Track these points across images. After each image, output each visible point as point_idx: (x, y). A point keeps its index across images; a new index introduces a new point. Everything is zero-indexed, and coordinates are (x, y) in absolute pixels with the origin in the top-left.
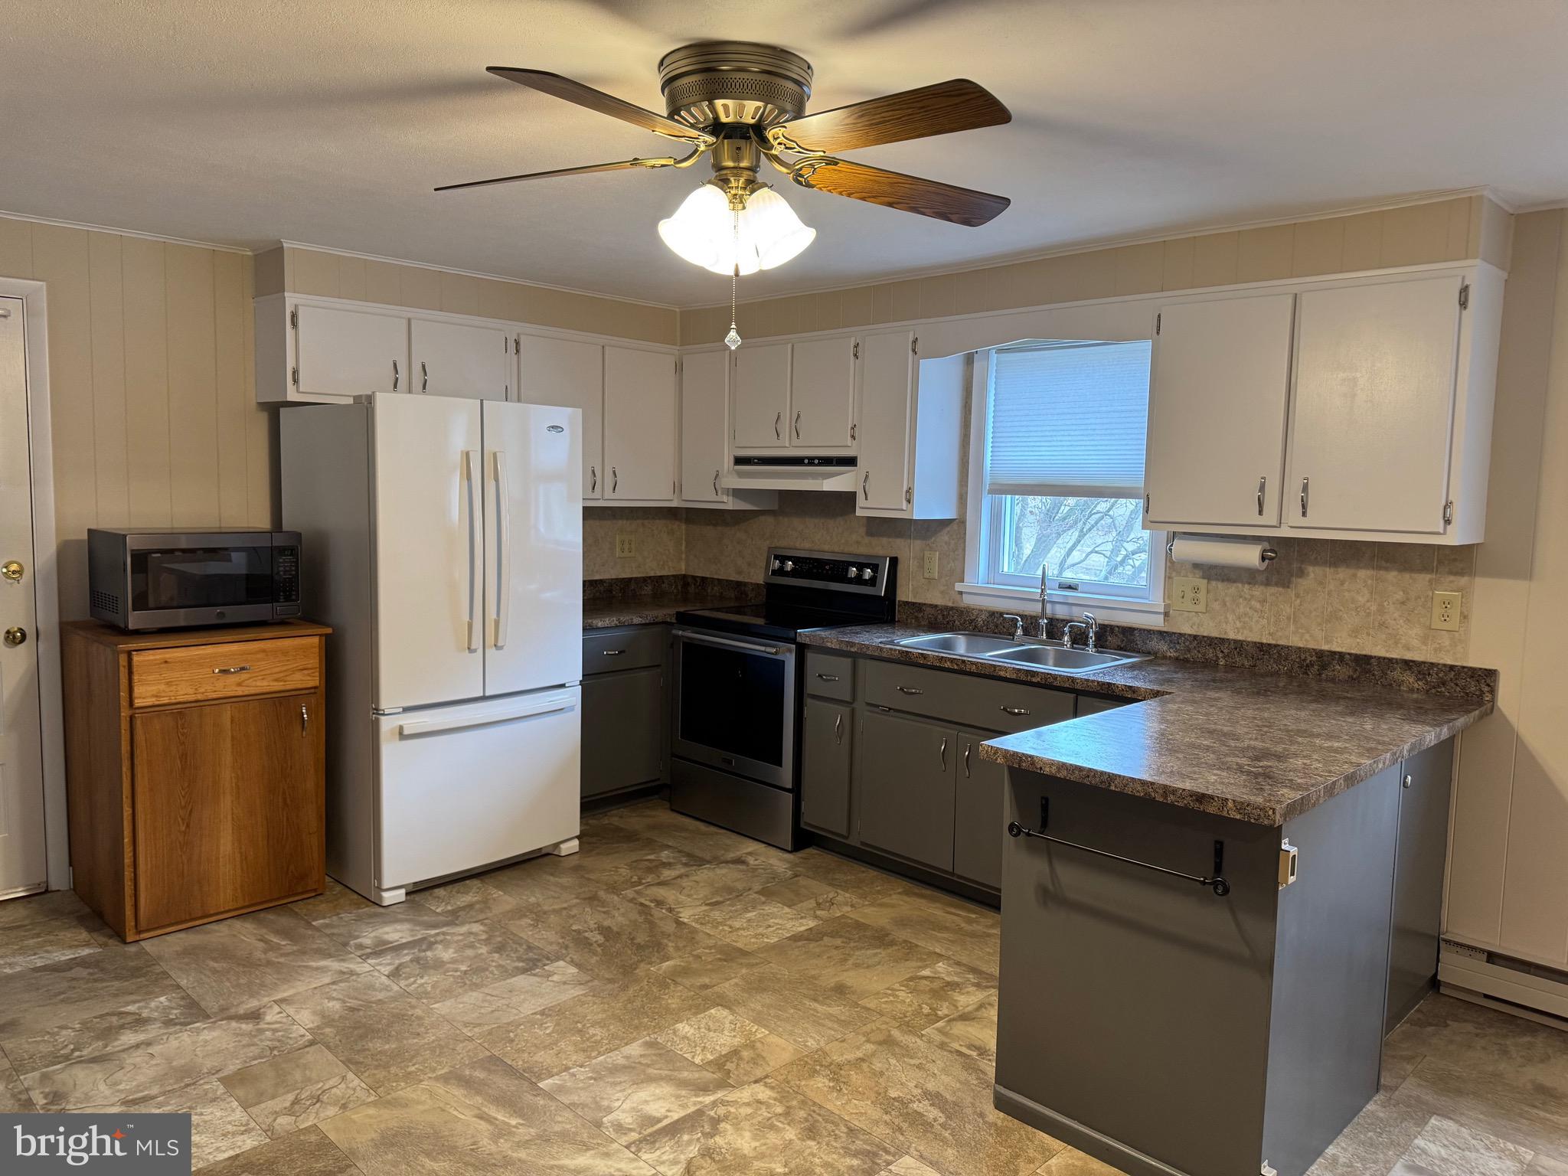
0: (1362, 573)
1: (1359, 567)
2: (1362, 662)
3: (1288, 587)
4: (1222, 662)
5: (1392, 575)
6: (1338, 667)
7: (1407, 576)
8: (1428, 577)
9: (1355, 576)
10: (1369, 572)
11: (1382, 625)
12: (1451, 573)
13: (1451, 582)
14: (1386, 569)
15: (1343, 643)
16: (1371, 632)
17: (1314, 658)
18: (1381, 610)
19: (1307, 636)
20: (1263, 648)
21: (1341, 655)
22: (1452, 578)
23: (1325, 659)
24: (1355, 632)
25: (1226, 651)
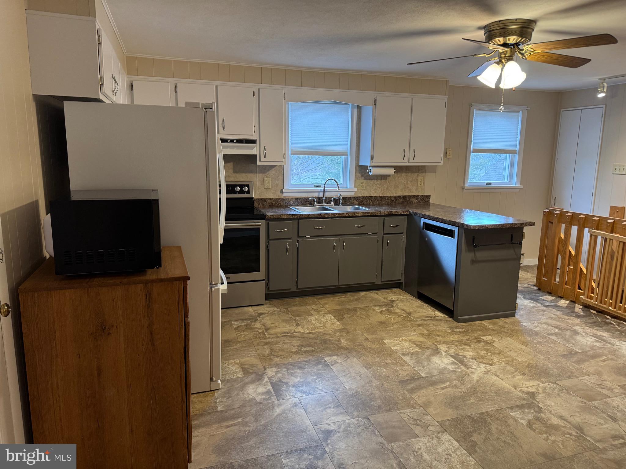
0: (403, 174)
1: (402, 173)
2: (404, 197)
3: (386, 180)
4: (371, 203)
5: (409, 174)
6: (399, 200)
7: (413, 174)
8: (417, 174)
9: (401, 175)
10: (405, 174)
11: (408, 187)
12: (421, 173)
13: (421, 175)
14: (408, 173)
15: (399, 194)
16: (405, 189)
17: (394, 198)
18: (407, 184)
19: (391, 193)
20: (382, 198)
21: (400, 196)
22: (421, 174)
23: (396, 198)
24: (402, 190)
25: (372, 200)
